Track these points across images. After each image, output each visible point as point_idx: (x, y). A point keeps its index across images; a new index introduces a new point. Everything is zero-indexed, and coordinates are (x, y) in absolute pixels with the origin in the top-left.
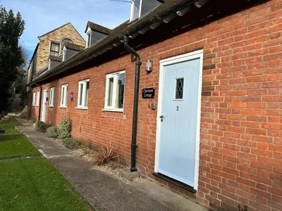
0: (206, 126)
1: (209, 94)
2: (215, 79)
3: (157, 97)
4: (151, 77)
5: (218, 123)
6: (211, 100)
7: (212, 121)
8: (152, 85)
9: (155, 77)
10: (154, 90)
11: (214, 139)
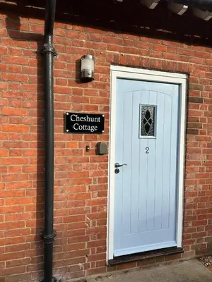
0: (192, 170)
1: (195, 132)
2: (203, 116)
3: (108, 131)
4: (87, 92)
5: (206, 165)
6: (198, 139)
7: (199, 163)
8: (96, 108)
9: (101, 94)
10: (102, 119)
11: (201, 182)
